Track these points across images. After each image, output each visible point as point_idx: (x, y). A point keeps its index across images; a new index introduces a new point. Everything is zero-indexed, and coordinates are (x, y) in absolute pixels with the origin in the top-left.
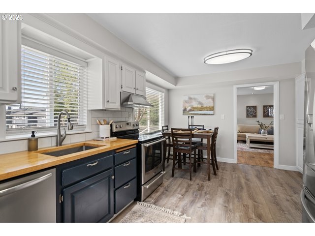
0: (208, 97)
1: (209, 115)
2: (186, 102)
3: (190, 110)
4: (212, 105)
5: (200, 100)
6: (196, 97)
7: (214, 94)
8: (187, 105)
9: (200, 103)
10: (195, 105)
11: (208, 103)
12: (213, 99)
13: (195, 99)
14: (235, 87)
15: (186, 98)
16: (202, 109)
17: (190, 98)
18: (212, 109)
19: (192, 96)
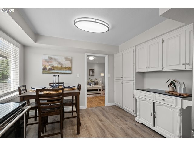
0: (67, 59)
1: (68, 74)
2: (46, 61)
3: (51, 69)
4: (70, 66)
5: (60, 61)
6: (56, 57)
7: (72, 58)
8: (47, 64)
9: (60, 63)
10: (55, 64)
11: (67, 64)
12: (71, 61)
13: (55, 59)
14: (86, 54)
15: (47, 58)
16: (62, 68)
17: (50, 58)
18: (70, 69)
19: (52, 57)
